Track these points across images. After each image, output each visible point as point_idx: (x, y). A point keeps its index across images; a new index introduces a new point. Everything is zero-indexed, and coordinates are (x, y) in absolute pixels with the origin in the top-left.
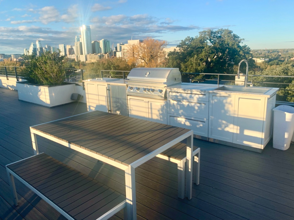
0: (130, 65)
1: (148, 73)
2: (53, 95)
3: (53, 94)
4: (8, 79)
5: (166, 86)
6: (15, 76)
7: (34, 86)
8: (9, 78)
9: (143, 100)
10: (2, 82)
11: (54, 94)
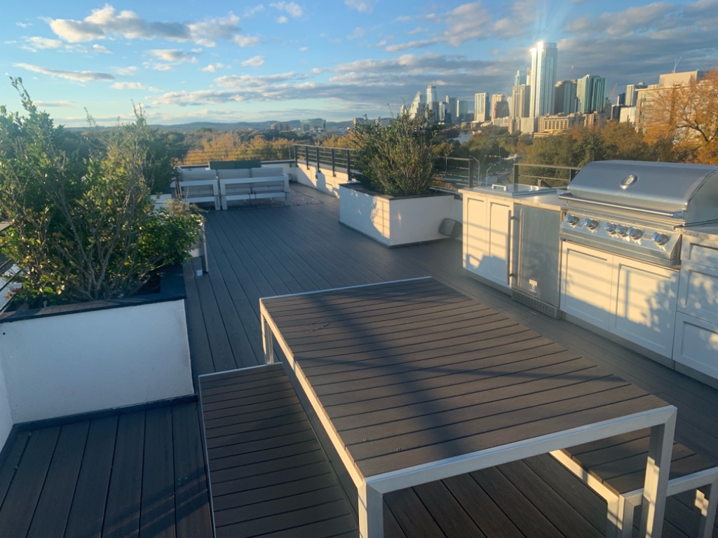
0: (650, 144)
1: (631, 179)
2: (398, 220)
3: (400, 218)
4: (335, 176)
5: (684, 223)
6: (346, 170)
7: (366, 195)
8: (336, 173)
9: (606, 260)
10: (326, 182)
11: (401, 215)
